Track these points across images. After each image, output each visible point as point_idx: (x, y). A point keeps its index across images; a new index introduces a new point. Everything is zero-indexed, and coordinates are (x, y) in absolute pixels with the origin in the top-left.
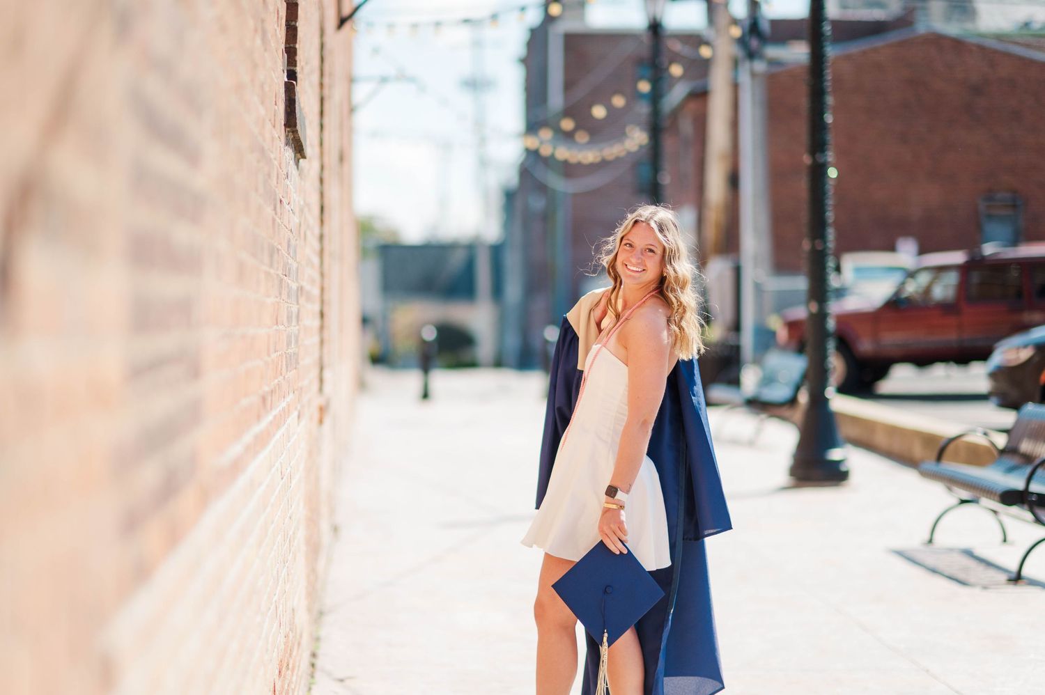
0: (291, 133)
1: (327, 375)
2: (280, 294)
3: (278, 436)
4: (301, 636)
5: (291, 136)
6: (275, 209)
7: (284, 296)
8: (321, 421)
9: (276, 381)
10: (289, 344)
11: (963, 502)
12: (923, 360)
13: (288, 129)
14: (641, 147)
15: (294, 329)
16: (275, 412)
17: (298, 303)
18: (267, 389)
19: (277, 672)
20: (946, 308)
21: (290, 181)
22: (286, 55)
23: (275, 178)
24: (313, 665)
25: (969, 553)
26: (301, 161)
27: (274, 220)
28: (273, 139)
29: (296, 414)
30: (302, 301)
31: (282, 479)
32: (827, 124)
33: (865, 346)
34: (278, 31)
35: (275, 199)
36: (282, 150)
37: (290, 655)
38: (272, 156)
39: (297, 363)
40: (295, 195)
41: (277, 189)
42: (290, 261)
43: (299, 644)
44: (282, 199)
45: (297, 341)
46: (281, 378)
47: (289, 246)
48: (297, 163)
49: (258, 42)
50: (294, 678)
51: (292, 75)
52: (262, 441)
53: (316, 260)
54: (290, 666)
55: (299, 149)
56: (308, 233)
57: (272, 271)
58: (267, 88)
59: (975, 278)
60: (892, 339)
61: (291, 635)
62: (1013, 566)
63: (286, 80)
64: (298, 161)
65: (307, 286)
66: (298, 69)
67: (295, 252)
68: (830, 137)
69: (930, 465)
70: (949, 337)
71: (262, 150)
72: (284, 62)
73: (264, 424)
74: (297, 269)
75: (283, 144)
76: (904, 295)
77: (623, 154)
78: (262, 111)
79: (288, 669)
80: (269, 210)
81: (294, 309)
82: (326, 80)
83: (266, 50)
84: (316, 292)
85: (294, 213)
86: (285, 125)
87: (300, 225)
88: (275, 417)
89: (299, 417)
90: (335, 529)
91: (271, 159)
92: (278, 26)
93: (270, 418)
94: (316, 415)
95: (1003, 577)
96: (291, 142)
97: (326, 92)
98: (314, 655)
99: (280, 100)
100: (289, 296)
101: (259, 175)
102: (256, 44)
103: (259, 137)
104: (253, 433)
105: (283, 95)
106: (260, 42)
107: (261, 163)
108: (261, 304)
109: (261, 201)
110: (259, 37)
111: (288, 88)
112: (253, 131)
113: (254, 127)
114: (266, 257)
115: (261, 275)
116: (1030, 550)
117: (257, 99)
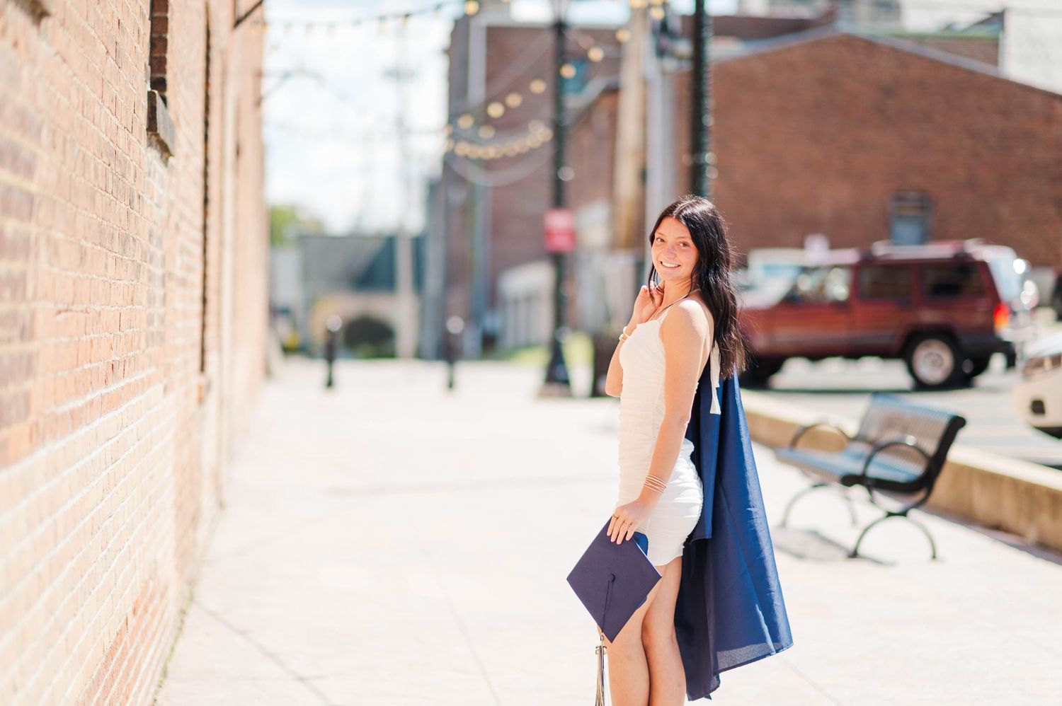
0: (153, 137)
1: (211, 358)
2: (138, 278)
3: (134, 401)
4: (166, 588)
5: (154, 139)
6: (131, 203)
7: (144, 278)
8: (201, 401)
9: (132, 353)
10: (150, 322)
11: (815, 486)
12: (815, 355)
13: (150, 133)
14: (544, 144)
15: (158, 309)
16: (127, 381)
17: (164, 286)
18: (117, 358)
19: (131, 609)
20: (838, 306)
21: (154, 177)
22: (149, 68)
23: (131, 178)
24: (182, 621)
25: (815, 534)
26: (171, 160)
27: (128, 215)
28: (130, 143)
29: (160, 387)
30: (171, 285)
31: (139, 440)
32: (707, 127)
33: (761, 342)
34: (138, 49)
35: (131, 195)
36: (143, 151)
37: (151, 599)
38: (128, 158)
39: (163, 339)
40: (161, 191)
41: (134, 187)
42: (153, 249)
43: (163, 596)
44: (141, 194)
45: (162, 320)
46: (138, 352)
47: (151, 235)
48: (166, 162)
49: (111, 62)
50: (155, 623)
51: (159, 83)
52: (111, 403)
53: (198, 251)
54: (150, 609)
55: (165, 149)
56: (183, 225)
57: (125, 258)
58: (120, 101)
59: (867, 277)
60: (786, 335)
61: (151, 583)
62: (850, 543)
63: (149, 89)
64: (167, 159)
65: (179, 273)
66: (169, 77)
67: (160, 240)
68: (710, 141)
69: (785, 452)
70: (839, 333)
71: (114, 155)
72: (146, 75)
73: (113, 388)
74: (164, 258)
75: (146, 146)
76: (799, 293)
77: (525, 150)
78: (115, 120)
79: (146, 610)
80: (123, 206)
81: (159, 292)
82: (215, 79)
83: (120, 67)
84: (197, 278)
85: (158, 206)
86: (147, 130)
87: (169, 216)
88: (129, 385)
89: (165, 390)
90: (221, 505)
91: (125, 161)
92: (139, 43)
93: (122, 384)
94: (194, 395)
95: (841, 555)
96: (154, 143)
97: (215, 91)
98: (183, 612)
99: (141, 108)
100: (150, 279)
101: (110, 176)
102: (109, 64)
103: (111, 143)
104: (98, 393)
105: (145, 103)
106: (113, 63)
107: (113, 165)
108: (110, 285)
109: (112, 197)
110: (112, 58)
111: (151, 97)
112: (103, 139)
113: (104, 136)
114: (117, 247)
115: (110, 259)
116: (866, 530)
117: (108, 111)
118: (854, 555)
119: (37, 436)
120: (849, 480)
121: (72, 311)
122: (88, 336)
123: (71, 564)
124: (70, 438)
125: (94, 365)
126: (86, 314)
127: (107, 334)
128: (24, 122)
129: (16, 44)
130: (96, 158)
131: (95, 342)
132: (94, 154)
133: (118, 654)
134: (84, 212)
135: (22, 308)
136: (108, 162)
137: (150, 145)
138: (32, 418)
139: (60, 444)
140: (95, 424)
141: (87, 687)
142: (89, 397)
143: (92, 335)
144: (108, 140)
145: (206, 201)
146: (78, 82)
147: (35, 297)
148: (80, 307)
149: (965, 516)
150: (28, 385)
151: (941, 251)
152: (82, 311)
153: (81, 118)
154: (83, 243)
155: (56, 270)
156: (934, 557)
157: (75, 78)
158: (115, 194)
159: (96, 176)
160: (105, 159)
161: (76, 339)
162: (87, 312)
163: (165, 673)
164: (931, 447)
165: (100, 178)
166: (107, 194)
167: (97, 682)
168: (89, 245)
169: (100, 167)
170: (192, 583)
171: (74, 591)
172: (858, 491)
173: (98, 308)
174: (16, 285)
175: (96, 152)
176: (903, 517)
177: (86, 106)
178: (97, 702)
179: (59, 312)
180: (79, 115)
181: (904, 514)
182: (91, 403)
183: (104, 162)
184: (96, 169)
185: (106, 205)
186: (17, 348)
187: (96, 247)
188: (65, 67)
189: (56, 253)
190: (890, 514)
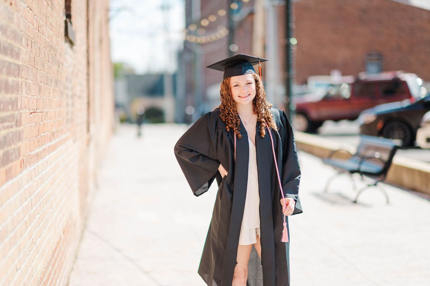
2: (62, 97)
3: (61, 148)
5: (67, 39)
6: (59, 66)
7: (64, 97)
8: (88, 144)
9: (60, 128)
10: (67, 114)
12: (337, 119)
13: (66, 37)
14: (225, 37)
15: (70, 109)
16: (59, 139)
17: (72, 99)
18: (55, 130)
19: (62, 232)
20: (345, 100)
21: (68, 55)
22: (65, 10)
24: (83, 236)
25: (339, 195)
26: (75, 47)
27: (58, 71)
28: (57, 42)
29: (72, 140)
30: (75, 98)
33: (314, 114)
34: (60, 2)
35: (59, 63)
36: (63, 44)
37: (70, 227)
38: (57, 48)
39: (72, 121)
40: (70, 60)
41: (60, 59)
42: (68, 84)
44: (62, 62)
45: (72, 113)
46: (63, 127)
47: (67, 79)
48: (72, 48)
49: (49, 8)
51: (69, 16)
52: (53, 148)
53: (85, 83)
55: (71, 43)
56: (79, 74)
57: (57, 89)
58: (54, 24)
59: (358, 88)
60: (325, 112)
61: (70, 221)
62: (353, 198)
63: (65, 19)
65: (78, 93)
66: (73, 13)
67: (71, 81)
69: (327, 160)
70: (346, 110)
71: (52, 47)
72: (64, 13)
73: (53, 142)
74: (72, 87)
75: (64, 42)
76: (330, 95)
77: (218, 39)
78: (52, 33)
79: (68, 232)
80: (55, 67)
81: (70, 102)
82: (91, 13)
83: (53, 11)
84: (85, 95)
85: (69, 67)
86: (64, 35)
87: (74, 71)
89: (74, 141)
91: (56, 49)
93: (57, 140)
94: (85, 142)
95: (349, 202)
97: (91, 18)
99: (62, 27)
100: (67, 97)
101: (50, 56)
102: (48, 10)
103: (50, 42)
104: (47, 145)
105: (63, 25)
106: (50, 9)
107: (51, 51)
108: (51, 101)
109: (51, 64)
110: (50, 7)
111: (66, 22)
112: (47, 40)
113: (47, 39)
114: (53, 84)
115: (51, 90)
116: (360, 192)
117: (49, 29)
118: (355, 202)
119: (23, 165)
120: (352, 172)
121: (36, 112)
122: (43, 122)
123: (38, 216)
124: (37, 164)
125: (45, 134)
126: (42, 113)
127: (50, 121)
128: (15, 36)
129: (11, 4)
130: (44, 49)
131: (46, 124)
132: (44, 47)
133: (57, 251)
134: (40, 71)
135: (16, 113)
136: (49, 50)
137: (66, 41)
138: (21, 158)
139: (32, 168)
140: (46, 158)
141: (46, 265)
142: (44, 147)
143: (45, 122)
144: (48, 40)
145: (88, 63)
146: (37, 18)
147: (21, 109)
148: (39, 111)
149: (399, 185)
150: (20, 144)
151: (387, 76)
152: (40, 112)
153: (38, 32)
154: (40, 84)
155: (29, 96)
156: (388, 202)
157: (35, 16)
158: (52, 63)
159: (45, 56)
160: (48, 49)
161: (38, 124)
162: (42, 112)
163: (76, 257)
164: (385, 157)
165: (46, 57)
166: (49, 63)
167: (49, 263)
168: (43, 85)
169: (46, 52)
170: (85, 219)
171: (40, 227)
172: (357, 176)
173: (46, 110)
174: (14, 103)
175: (44, 46)
176: (375, 186)
177: (40, 28)
178: (50, 271)
179: (31, 113)
180: (37, 31)
181: (375, 185)
182: (45, 149)
183: (48, 50)
184: (44, 53)
185: (49, 68)
186: (14, 129)
187: (45, 85)
188: (31, 12)
189: (29, 89)
190: (369, 186)
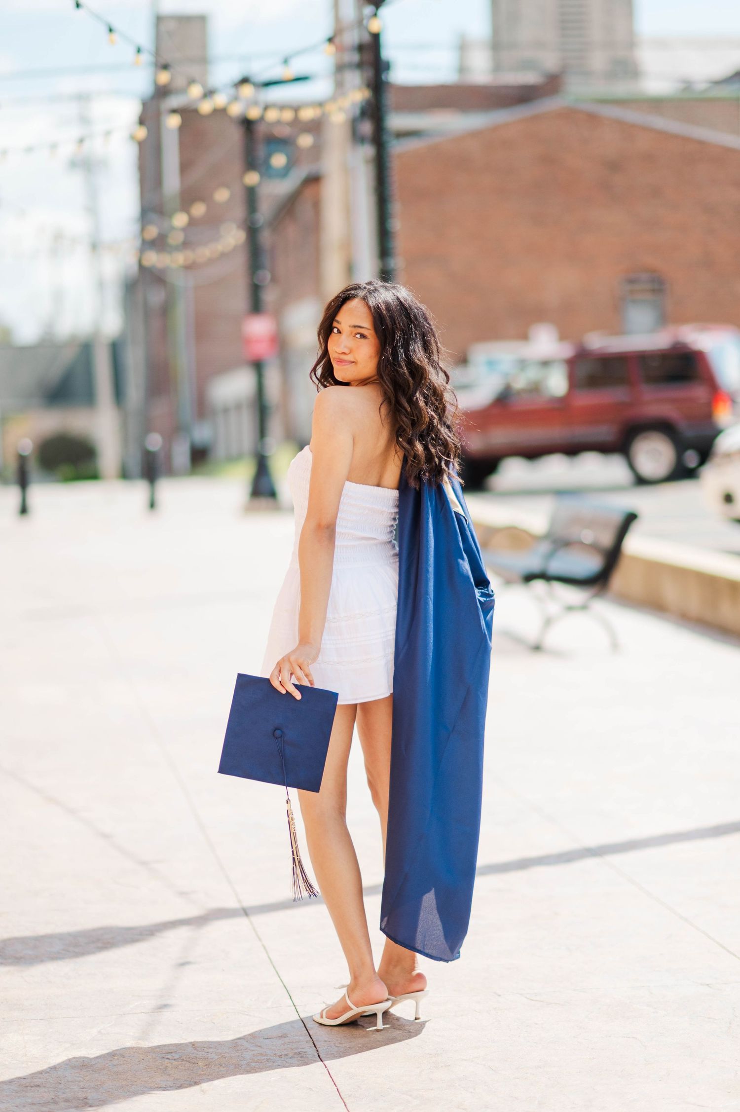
14: (237, 247)
32: (393, 232)
62: (533, 637)
68: (396, 245)
77: (216, 254)
95: (524, 649)
116: (550, 622)
118: (537, 648)
120: (529, 578)
151: (657, 340)
156: (615, 646)
164: (607, 539)
172: (539, 586)
176: (583, 611)
181: (584, 607)
190: (570, 609)
